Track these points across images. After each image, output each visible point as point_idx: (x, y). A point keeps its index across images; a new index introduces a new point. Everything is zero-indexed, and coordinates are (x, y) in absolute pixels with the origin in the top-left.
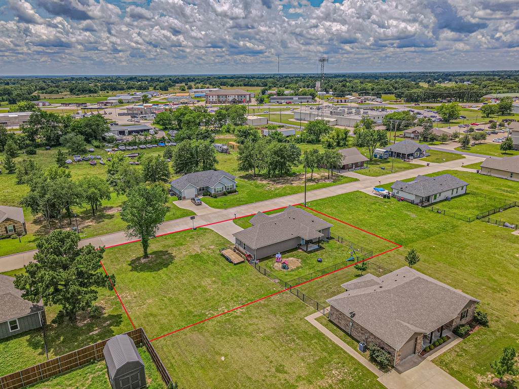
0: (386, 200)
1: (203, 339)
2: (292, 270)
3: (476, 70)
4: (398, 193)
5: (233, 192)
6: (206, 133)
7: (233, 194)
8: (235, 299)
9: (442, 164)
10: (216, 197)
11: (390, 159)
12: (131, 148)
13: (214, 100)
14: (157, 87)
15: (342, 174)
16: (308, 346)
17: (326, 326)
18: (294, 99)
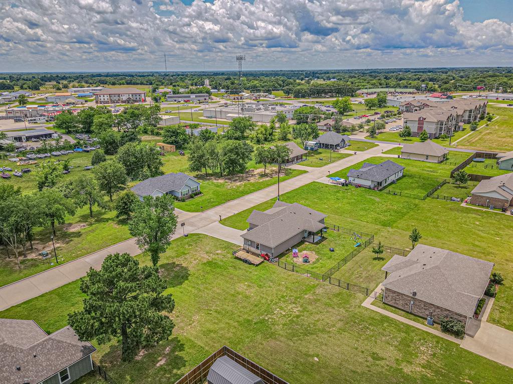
0: (346, 187)
1: (282, 344)
2: (314, 263)
3: (335, 69)
4: (354, 180)
5: (199, 194)
6: (132, 135)
7: (199, 196)
8: (282, 299)
9: (365, 152)
10: (184, 201)
11: (320, 150)
12: (42, 156)
13: (106, 100)
14: (25, 86)
15: (289, 167)
16: (384, 330)
17: (384, 308)
18: (191, 97)
